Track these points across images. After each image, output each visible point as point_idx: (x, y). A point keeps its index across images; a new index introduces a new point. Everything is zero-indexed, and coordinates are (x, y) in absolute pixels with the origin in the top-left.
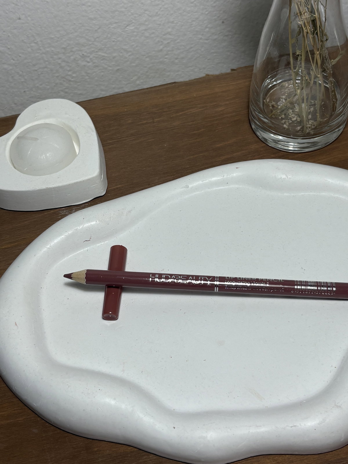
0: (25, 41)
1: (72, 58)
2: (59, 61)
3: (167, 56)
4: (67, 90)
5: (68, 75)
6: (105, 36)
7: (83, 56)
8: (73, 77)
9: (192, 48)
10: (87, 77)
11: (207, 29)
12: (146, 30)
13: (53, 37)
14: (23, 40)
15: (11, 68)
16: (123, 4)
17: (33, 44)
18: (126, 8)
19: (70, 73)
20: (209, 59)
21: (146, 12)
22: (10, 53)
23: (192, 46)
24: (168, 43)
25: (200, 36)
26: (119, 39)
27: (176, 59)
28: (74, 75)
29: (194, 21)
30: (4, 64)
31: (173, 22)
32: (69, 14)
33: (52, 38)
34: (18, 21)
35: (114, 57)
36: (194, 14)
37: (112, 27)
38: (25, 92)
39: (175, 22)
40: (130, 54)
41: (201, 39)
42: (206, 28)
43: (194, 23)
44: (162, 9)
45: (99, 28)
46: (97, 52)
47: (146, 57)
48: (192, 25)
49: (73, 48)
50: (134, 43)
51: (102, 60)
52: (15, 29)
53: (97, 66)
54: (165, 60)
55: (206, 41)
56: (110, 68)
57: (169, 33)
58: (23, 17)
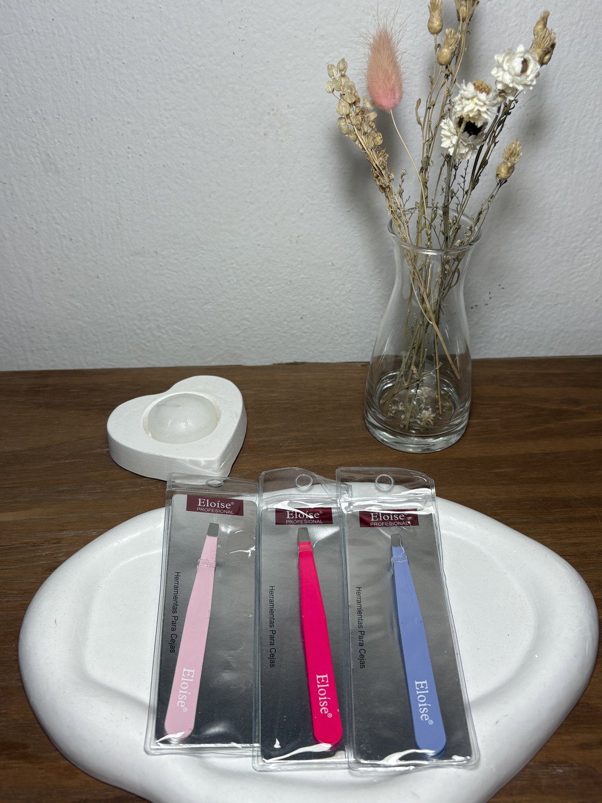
1: (147, 326)
2: (135, 327)
3: (243, 342)
4: (139, 358)
5: (141, 343)
6: (182, 311)
7: (158, 327)
8: (147, 346)
9: (270, 338)
10: (161, 349)
11: (285, 323)
12: (223, 311)
13: (130, 301)
14: (99, 300)
15: (85, 325)
16: (201, 282)
17: (109, 306)
18: (204, 286)
19: (144, 341)
20: (287, 354)
21: (225, 294)
22: (86, 310)
23: (270, 336)
24: (245, 329)
25: (279, 328)
26: (195, 316)
27: (253, 347)
28: (148, 344)
29: (272, 311)
30: (79, 320)
31: (250, 309)
32: (147, 281)
33: (129, 303)
34: (96, 279)
35: (190, 333)
36: (273, 304)
37: (190, 302)
38: (97, 352)
39: (253, 309)
40: (206, 333)
41: (279, 331)
42: (285, 320)
43: (272, 313)
44: (240, 294)
45: (176, 302)
46: (173, 325)
47: (222, 340)
48: (270, 315)
49: (149, 316)
50: (210, 323)
51: (178, 334)
52: (92, 287)
53: (172, 340)
54: (241, 346)
56: (186, 344)
57: (246, 319)
58: (101, 276)
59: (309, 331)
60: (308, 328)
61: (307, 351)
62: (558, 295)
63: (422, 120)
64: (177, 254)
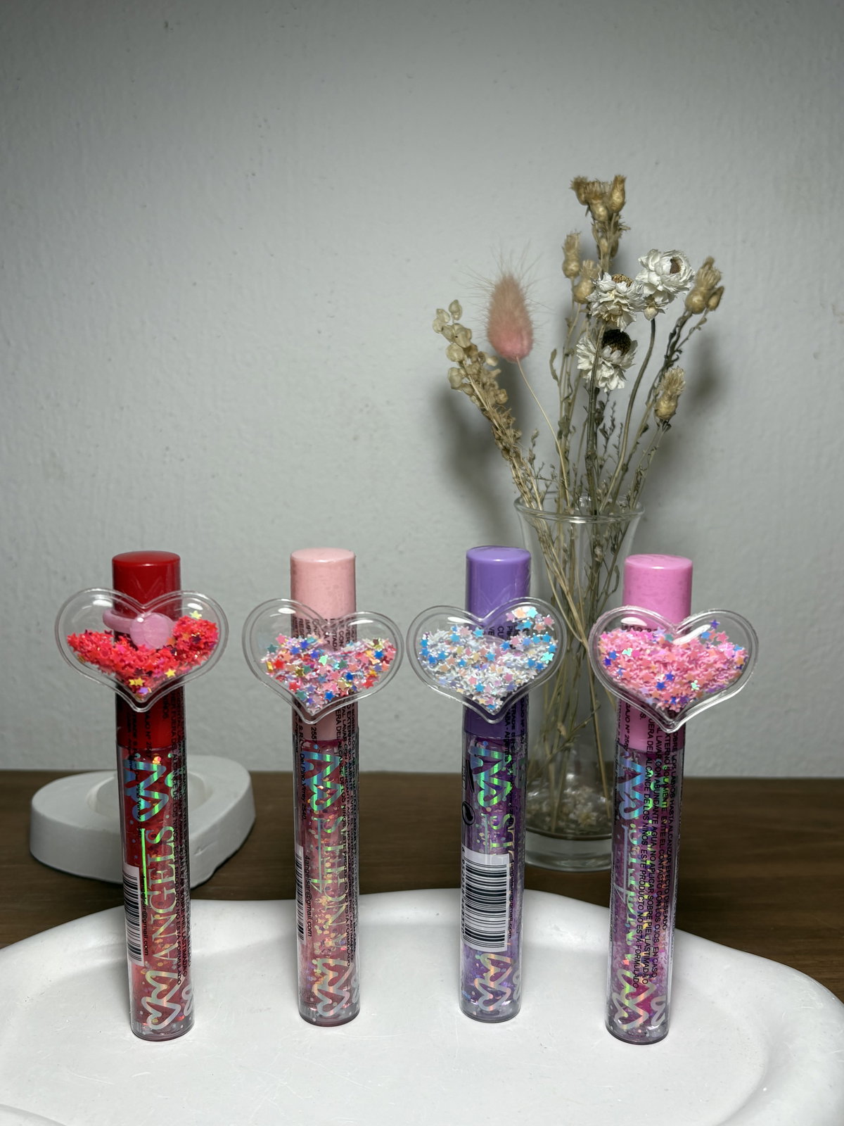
15: (62, 718)
26: (234, 707)
30: (54, 709)
40: (247, 737)
50: (255, 720)
59: (408, 739)
60: (407, 735)
62: (787, 696)
63: (558, 373)
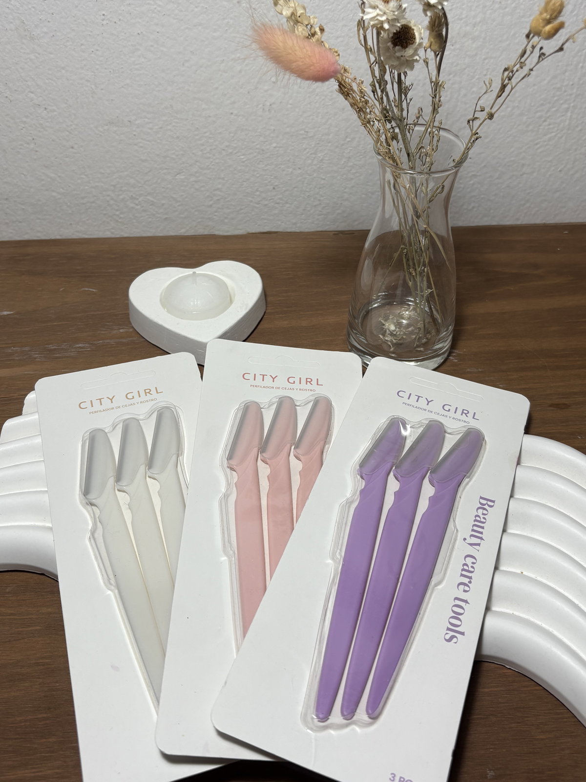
0: (76, 171)
1: (121, 197)
2: (108, 198)
3: (216, 214)
4: (113, 231)
5: (115, 215)
6: (155, 181)
7: (132, 198)
8: (121, 218)
10: (135, 221)
11: (258, 193)
12: (196, 182)
14: (73, 170)
15: (59, 196)
16: (174, 151)
17: (83, 176)
18: (177, 156)
19: (118, 213)
20: (259, 225)
21: (198, 164)
22: (60, 181)
23: (242, 207)
24: (218, 200)
25: (250, 199)
26: (169, 186)
27: (226, 218)
28: (122, 216)
29: (245, 181)
30: (53, 191)
31: (223, 179)
32: (120, 151)
33: (103, 173)
34: (71, 150)
35: (163, 204)
36: (246, 174)
37: (162, 172)
38: (71, 224)
39: (226, 179)
40: (179, 204)
41: (251, 201)
42: (257, 190)
43: (245, 183)
44: (213, 163)
45: (150, 171)
46: (146, 196)
47: (195, 211)
48: (242, 185)
49: (122, 187)
50: (183, 194)
51: (151, 205)
52: (67, 157)
53: (145, 211)
54: (214, 217)
55: (257, 206)
56: (159, 216)
57: (218, 189)
58: (76, 146)
59: (281, 201)
60: (280, 199)
61: (279, 223)
62: (523, 165)
64: (150, 123)
